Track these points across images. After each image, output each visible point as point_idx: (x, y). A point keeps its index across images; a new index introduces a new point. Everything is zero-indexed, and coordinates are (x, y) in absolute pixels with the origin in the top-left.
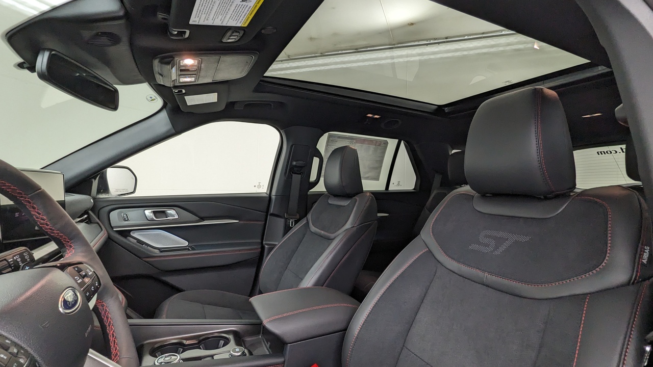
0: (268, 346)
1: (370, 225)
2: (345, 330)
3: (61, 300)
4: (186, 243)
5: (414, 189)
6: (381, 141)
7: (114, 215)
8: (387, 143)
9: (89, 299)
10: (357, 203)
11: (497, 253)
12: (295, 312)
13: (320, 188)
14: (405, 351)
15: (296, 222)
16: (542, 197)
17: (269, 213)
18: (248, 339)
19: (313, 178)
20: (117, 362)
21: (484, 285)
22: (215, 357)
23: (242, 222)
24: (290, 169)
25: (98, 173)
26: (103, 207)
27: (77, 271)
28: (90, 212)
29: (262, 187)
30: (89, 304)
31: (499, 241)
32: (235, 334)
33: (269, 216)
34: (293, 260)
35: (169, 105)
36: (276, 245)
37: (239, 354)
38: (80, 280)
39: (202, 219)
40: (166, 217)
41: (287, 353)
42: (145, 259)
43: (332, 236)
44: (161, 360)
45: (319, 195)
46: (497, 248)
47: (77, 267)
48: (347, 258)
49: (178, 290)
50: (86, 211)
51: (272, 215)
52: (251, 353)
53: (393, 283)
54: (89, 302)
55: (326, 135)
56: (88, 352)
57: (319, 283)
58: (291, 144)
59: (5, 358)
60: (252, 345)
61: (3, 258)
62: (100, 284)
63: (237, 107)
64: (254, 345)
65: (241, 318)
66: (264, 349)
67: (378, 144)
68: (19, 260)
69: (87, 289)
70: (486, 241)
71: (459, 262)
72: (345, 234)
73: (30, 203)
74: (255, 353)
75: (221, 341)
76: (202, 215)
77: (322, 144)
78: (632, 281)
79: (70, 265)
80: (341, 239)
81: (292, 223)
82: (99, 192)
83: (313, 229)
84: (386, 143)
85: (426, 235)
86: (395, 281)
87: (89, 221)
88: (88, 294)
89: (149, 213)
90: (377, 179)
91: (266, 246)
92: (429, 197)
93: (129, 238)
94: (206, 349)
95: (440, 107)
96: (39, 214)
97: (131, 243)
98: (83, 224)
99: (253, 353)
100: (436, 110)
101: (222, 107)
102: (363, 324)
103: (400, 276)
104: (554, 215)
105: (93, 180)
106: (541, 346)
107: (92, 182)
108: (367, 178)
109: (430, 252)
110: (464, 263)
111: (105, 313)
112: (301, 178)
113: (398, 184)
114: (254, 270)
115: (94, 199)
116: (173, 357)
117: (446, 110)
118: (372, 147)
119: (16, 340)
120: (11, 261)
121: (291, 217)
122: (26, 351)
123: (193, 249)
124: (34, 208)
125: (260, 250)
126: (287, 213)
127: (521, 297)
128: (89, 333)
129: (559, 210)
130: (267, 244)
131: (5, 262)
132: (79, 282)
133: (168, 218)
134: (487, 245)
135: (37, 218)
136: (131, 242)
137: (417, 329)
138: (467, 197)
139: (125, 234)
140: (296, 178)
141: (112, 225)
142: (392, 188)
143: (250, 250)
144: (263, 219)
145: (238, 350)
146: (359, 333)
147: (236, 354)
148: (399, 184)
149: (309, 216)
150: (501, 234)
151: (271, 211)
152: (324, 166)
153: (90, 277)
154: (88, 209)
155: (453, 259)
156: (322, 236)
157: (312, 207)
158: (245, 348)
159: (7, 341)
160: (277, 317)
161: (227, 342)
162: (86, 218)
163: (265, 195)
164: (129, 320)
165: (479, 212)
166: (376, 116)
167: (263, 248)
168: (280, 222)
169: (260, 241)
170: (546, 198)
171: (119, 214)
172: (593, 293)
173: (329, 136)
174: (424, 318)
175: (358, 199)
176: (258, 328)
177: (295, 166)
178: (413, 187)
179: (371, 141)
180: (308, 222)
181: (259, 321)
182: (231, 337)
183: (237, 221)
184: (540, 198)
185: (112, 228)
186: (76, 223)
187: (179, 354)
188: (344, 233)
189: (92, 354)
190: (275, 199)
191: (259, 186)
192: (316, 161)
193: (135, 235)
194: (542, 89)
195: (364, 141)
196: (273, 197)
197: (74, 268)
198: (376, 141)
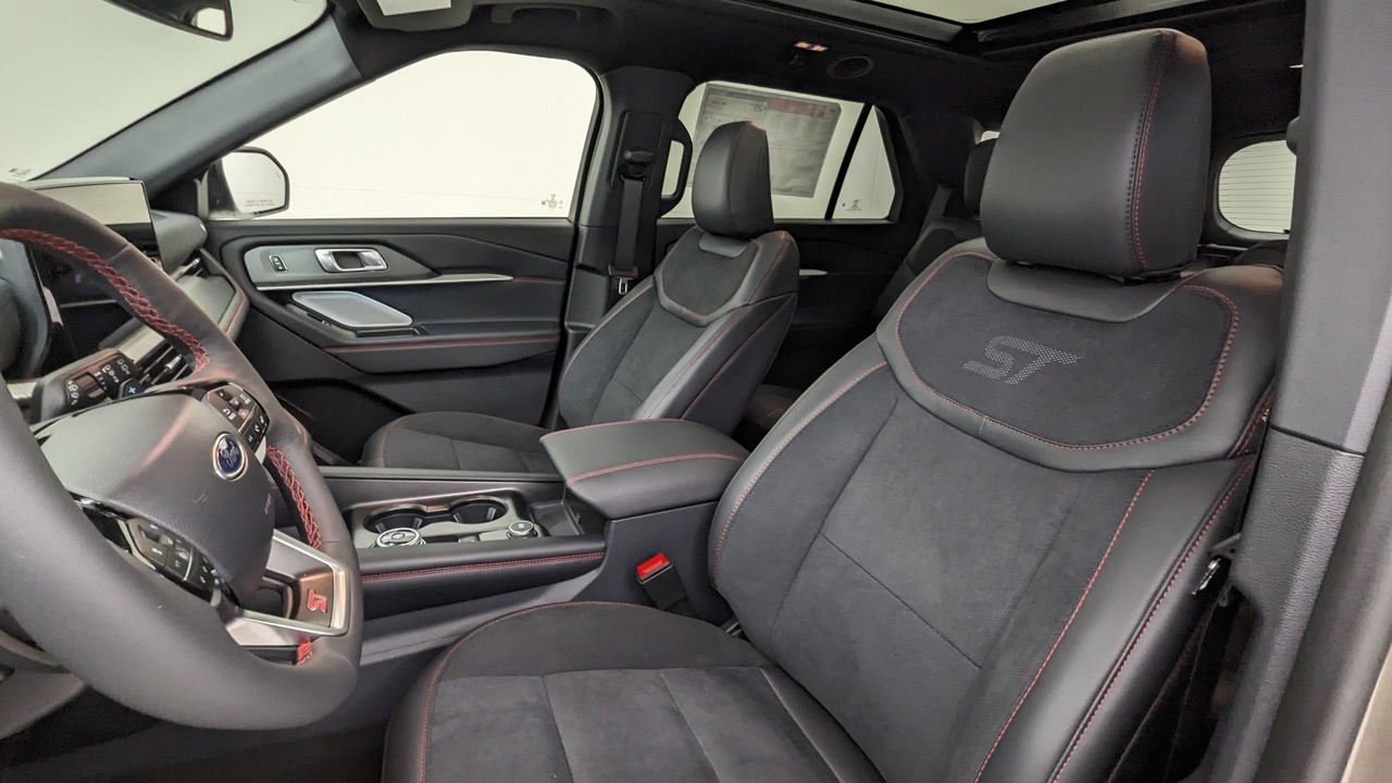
0: (577, 520)
1: (781, 302)
2: (717, 499)
3: (215, 455)
4: (407, 321)
5: (887, 218)
6: (825, 106)
7: (253, 258)
8: (839, 110)
9: (254, 446)
10: (758, 255)
11: (1013, 381)
12: (626, 467)
13: (683, 211)
14: (820, 542)
15: (632, 284)
16: (1121, 280)
17: (575, 264)
18: (539, 507)
19: (669, 189)
20: (319, 549)
21: (977, 438)
22: (483, 537)
23: (518, 280)
24: (619, 169)
25: (205, 165)
26: (229, 241)
27: (223, 397)
28: (203, 251)
29: (559, 205)
30: (257, 454)
31: (1022, 359)
32: (516, 497)
33: (574, 270)
34: (624, 362)
35: (340, 9)
36: (590, 330)
37: (525, 533)
38: (232, 417)
39: (437, 272)
40: (362, 266)
41: (611, 534)
42: (328, 350)
43: (704, 319)
44: (386, 539)
45: (681, 228)
46: (1014, 371)
47: (222, 391)
48: (731, 366)
49: (402, 411)
50: (194, 251)
51: (582, 267)
52: (546, 533)
53: (810, 424)
54: (255, 451)
55: (701, 89)
56: (272, 534)
57: (674, 412)
58: (620, 111)
59: (160, 553)
60: (545, 517)
61: (85, 371)
62: (267, 420)
63: (496, 18)
64: (551, 517)
65: (527, 471)
66: (569, 525)
67: (817, 113)
68: (112, 373)
69: (248, 431)
70: (997, 356)
71: (939, 391)
72: (729, 319)
73: (113, 273)
74: (555, 530)
75: (491, 509)
76: (436, 263)
77: (690, 112)
78: (1231, 453)
79: (208, 387)
80: (721, 330)
81: (623, 285)
82: (213, 206)
83: (666, 301)
84: (837, 111)
85: (887, 333)
86: (815, 420)
87: (204, 271)
88: (251, 439)
89: (325, 255)
90: (809, 192)
91: (571, 331)
92: (917, 237)
93: (290, 306)
94: (465, 523)
95: (969, 29)
96: (134, 293)
97: (295, 318)
98: (195, 280)
99: (550, 531)
100: (958, 36)
101: (463, 17)
102: (750, 493)
103: (827, 410)
104: (1135, 316)
105: (197, 181)
106: (1050, 547)
107: (195, 186)
108: (787, 191)
109: (889, 369)
110: (950, 397)
111: (284, 467)
112: (643, 189)
113: (855, 207)
114: (546, 377)
115: (206, 222)
116: (407, 534)
117: (982, 35)
118: (804, 120)
119: (164, 524)
120: (100, 376)
121: (622, 273)
122: (183, 540)
123: (423, 333)
124: (122, 283)
125: (557, 339)
126: (613, 265)
127: (1039, 464)
128: (270, 507)
129: (1144, 308)
130: (572, 328)
131: (89, 377)
132: (231, 417)
133: (367, 268)
134: (996, 365)
135: (132, 301)
136: (297, 315)
137: (845, 506)
138: (977, 264)
139: (283, 297)
140: (633, 188)
141: (253, 280)
142: (841, 214)
143: (537, 337)
144: (564, 274)
145: (522, 526)
146: (740, 507)
147: (519, 533)
148: (855, 205)
149: (659, 274)
150: (1025, 346)
151: (580, 258)
152: (694, 160)
153: (249, 407)
154: (199, 247)
155: (929, 385)
156: (682, 318)
157: (665, 254)
158: (536, 522)
159: (153, 527)
160: (591, 474)
161: (501, 511)
162: (199, 264)
163: (565, 223)
164: (320, 468)
165: (996, 296)
166: (818, 48)
167: (564, 335)
168: (599, 284)
169: (557, 320)
170: (1129, 282)
171: (264, 257)
172: (1162, 468)
173: (709, 92)
174: (861, 488)
175: (761, 247)
176: (556, 488)
177: (630, 162)
178: (887, 214)
179: (802, 104)
180: (655, 288)
181: (556, 476)
182: (508, 503)
183: (509, 278)
184: (1117, 281)
185: (254, 285)
186: (177, 280)
187: (416, 528)
188: (728, 316)
189: (279, 538)
190: (588, 234)
191: (553, 203)
192: (677, 149)
193: (303, 300)
194: (1175, 36)
195: (785, 105)
196: (583, 229)
197: (218, 393)
198: (815, 104)
